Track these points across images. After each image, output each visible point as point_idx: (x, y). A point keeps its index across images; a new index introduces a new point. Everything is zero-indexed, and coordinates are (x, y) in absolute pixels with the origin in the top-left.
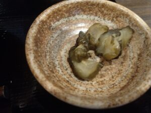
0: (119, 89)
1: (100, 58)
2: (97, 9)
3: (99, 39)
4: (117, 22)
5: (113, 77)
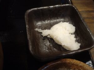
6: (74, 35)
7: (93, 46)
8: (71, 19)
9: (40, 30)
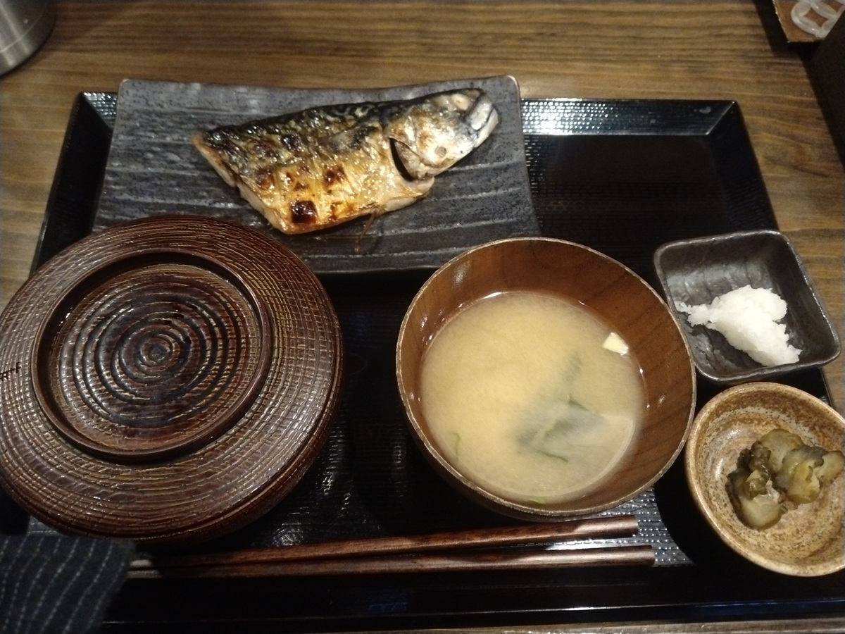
0: (808, 554)
1: (780, 493)
2: (788, 404)
3: (784, 460)
4: (820, 434)
5: (798, 532)
6: (783, 327)
7: (833, 358)
8: (772, 275)
9: (682, 307)
